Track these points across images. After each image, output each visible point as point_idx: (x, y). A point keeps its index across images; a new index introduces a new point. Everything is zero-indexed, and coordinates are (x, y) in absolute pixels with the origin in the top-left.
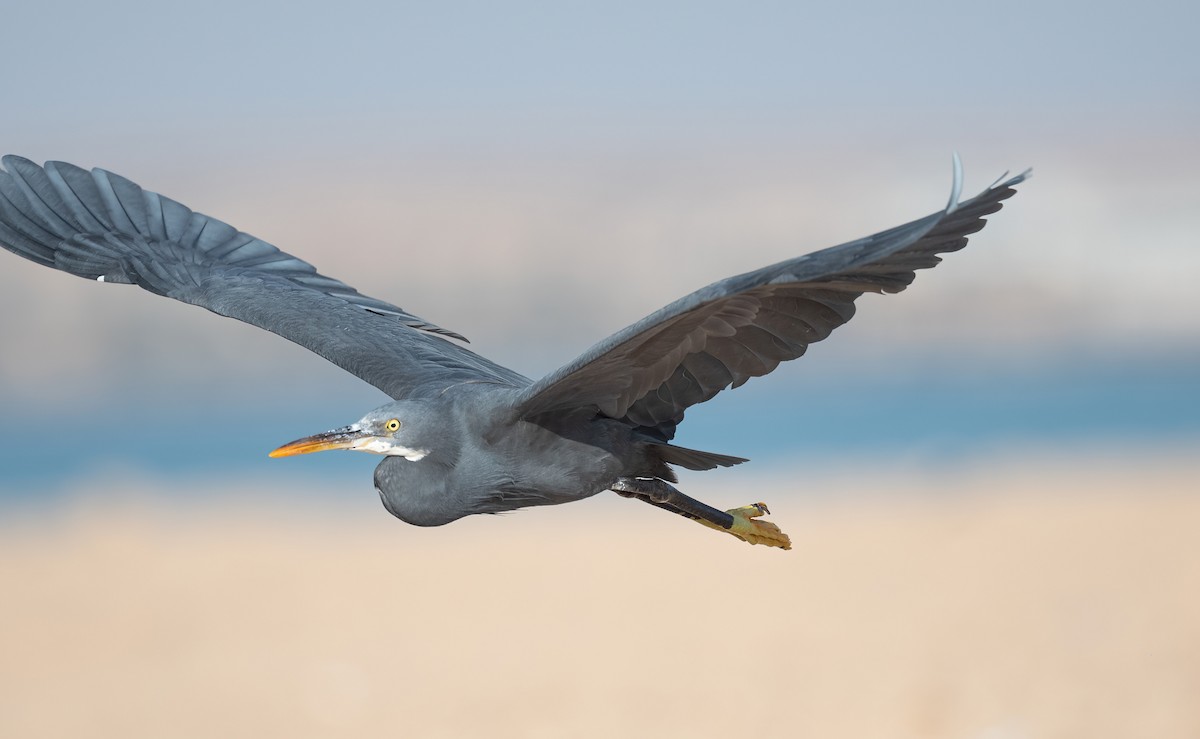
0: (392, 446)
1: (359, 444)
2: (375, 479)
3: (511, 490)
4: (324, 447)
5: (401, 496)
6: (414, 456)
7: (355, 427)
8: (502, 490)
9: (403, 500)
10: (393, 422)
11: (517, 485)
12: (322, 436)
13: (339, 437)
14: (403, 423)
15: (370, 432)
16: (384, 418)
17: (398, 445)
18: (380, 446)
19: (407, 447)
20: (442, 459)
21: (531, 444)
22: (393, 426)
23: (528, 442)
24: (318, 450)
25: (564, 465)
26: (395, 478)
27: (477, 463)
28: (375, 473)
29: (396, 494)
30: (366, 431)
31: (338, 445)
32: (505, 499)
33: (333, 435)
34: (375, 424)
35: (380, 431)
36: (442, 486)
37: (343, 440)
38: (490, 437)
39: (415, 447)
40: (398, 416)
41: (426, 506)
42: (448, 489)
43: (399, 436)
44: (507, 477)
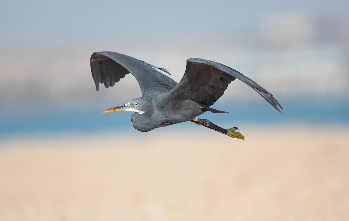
0: (136, 110)
1: (127, 109)
2: (131, 120)
3: (167, 121)
4: (118, 110)
5: (138, 124)
6: (141, 113)
7: (126, 105)
8: (164, 121)
9: (139, 125)
10: (136, 103)
11: (168, 120)
12: (117, 107)
13: (122, 107)
14: (139, 104)
15: (130, 106)
16: (134, 102)
18: (132, 110)
19: (140, 110)
20: (148, 113)
21: (172, 109)
22: (136, 104)
23: (172, 108)
24: (117, 111)
25: (181, 114)
26: (137, 119)
27: (158, 115)
28: (131, 118)
30: (129, 106)
31: (121, 110)
32: (165, 123)
33: (120, 107)
34: (131, 104)
35: (132, 106)
36: (148, 121)
37: (123, 108)
38: (162, 108)
39: (142, 110)
40: (137, 102)
41: (145, 126)
42: (150, 122)
43: (138, 107)
44: (165, 118)
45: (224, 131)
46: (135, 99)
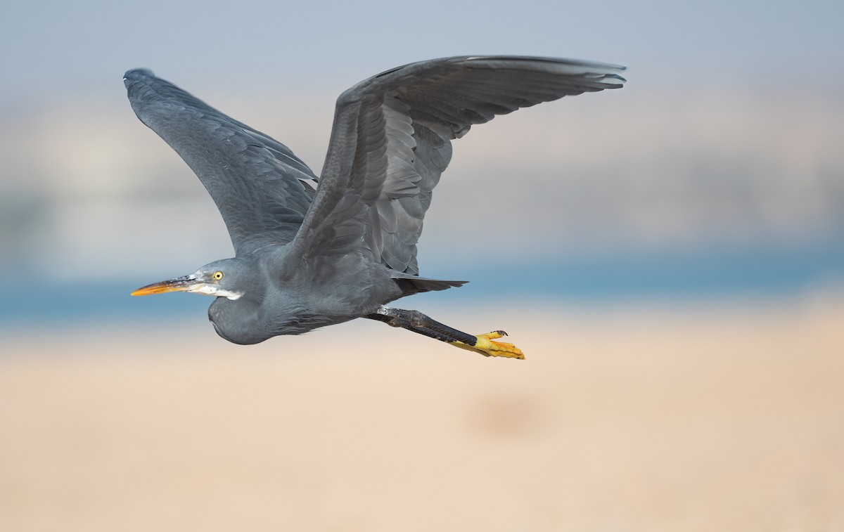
0: (217, 290)
1: (194, 288)
2: (209, 315)
3: (305, 316)
4: (170, 290)
5: (227, 325)
6: (234, 297)
7: (192, 277)
8: (297, 316)
9: (229, 327)
10: (218, 274)
11: (308, 312)
12: (168, 282)
13: (181, 283)
14: (226, 275)
15: (202, 280)
16: (211, 271)
17: (221, 289)
18: (208, 290)
19: (228, 290)
20: (253, 298)
21: (314, 280)
22: (218, 276)
23: (312, 278)
24: (166, 291)
25: (339, 295)
26: (222, 313)
27: (278, 299)
28: (209, 311)
29: (225, 324)
30: (199, 280)
31: (179, 289)
32: (302, 323)
33: (176, 281)
34: (206, 275)
35: (209, 279)
36: (255, 316)
37: (183, 285)
38: (285, 279)
39: (234, 290)
40: (221, 269)
41: (246, 330)
42: (260, 318)
43: (223, 282)
44: (300, 306)
45: (468, 341)
46: (216, 262)
